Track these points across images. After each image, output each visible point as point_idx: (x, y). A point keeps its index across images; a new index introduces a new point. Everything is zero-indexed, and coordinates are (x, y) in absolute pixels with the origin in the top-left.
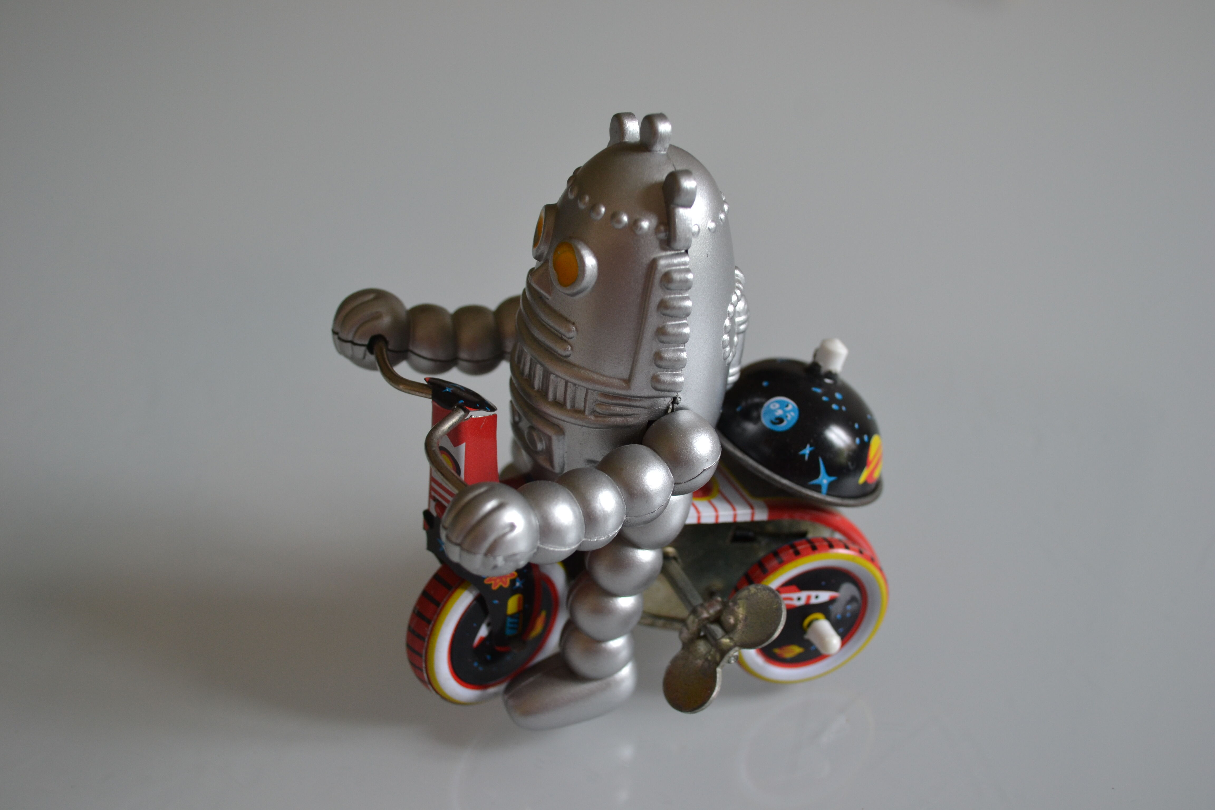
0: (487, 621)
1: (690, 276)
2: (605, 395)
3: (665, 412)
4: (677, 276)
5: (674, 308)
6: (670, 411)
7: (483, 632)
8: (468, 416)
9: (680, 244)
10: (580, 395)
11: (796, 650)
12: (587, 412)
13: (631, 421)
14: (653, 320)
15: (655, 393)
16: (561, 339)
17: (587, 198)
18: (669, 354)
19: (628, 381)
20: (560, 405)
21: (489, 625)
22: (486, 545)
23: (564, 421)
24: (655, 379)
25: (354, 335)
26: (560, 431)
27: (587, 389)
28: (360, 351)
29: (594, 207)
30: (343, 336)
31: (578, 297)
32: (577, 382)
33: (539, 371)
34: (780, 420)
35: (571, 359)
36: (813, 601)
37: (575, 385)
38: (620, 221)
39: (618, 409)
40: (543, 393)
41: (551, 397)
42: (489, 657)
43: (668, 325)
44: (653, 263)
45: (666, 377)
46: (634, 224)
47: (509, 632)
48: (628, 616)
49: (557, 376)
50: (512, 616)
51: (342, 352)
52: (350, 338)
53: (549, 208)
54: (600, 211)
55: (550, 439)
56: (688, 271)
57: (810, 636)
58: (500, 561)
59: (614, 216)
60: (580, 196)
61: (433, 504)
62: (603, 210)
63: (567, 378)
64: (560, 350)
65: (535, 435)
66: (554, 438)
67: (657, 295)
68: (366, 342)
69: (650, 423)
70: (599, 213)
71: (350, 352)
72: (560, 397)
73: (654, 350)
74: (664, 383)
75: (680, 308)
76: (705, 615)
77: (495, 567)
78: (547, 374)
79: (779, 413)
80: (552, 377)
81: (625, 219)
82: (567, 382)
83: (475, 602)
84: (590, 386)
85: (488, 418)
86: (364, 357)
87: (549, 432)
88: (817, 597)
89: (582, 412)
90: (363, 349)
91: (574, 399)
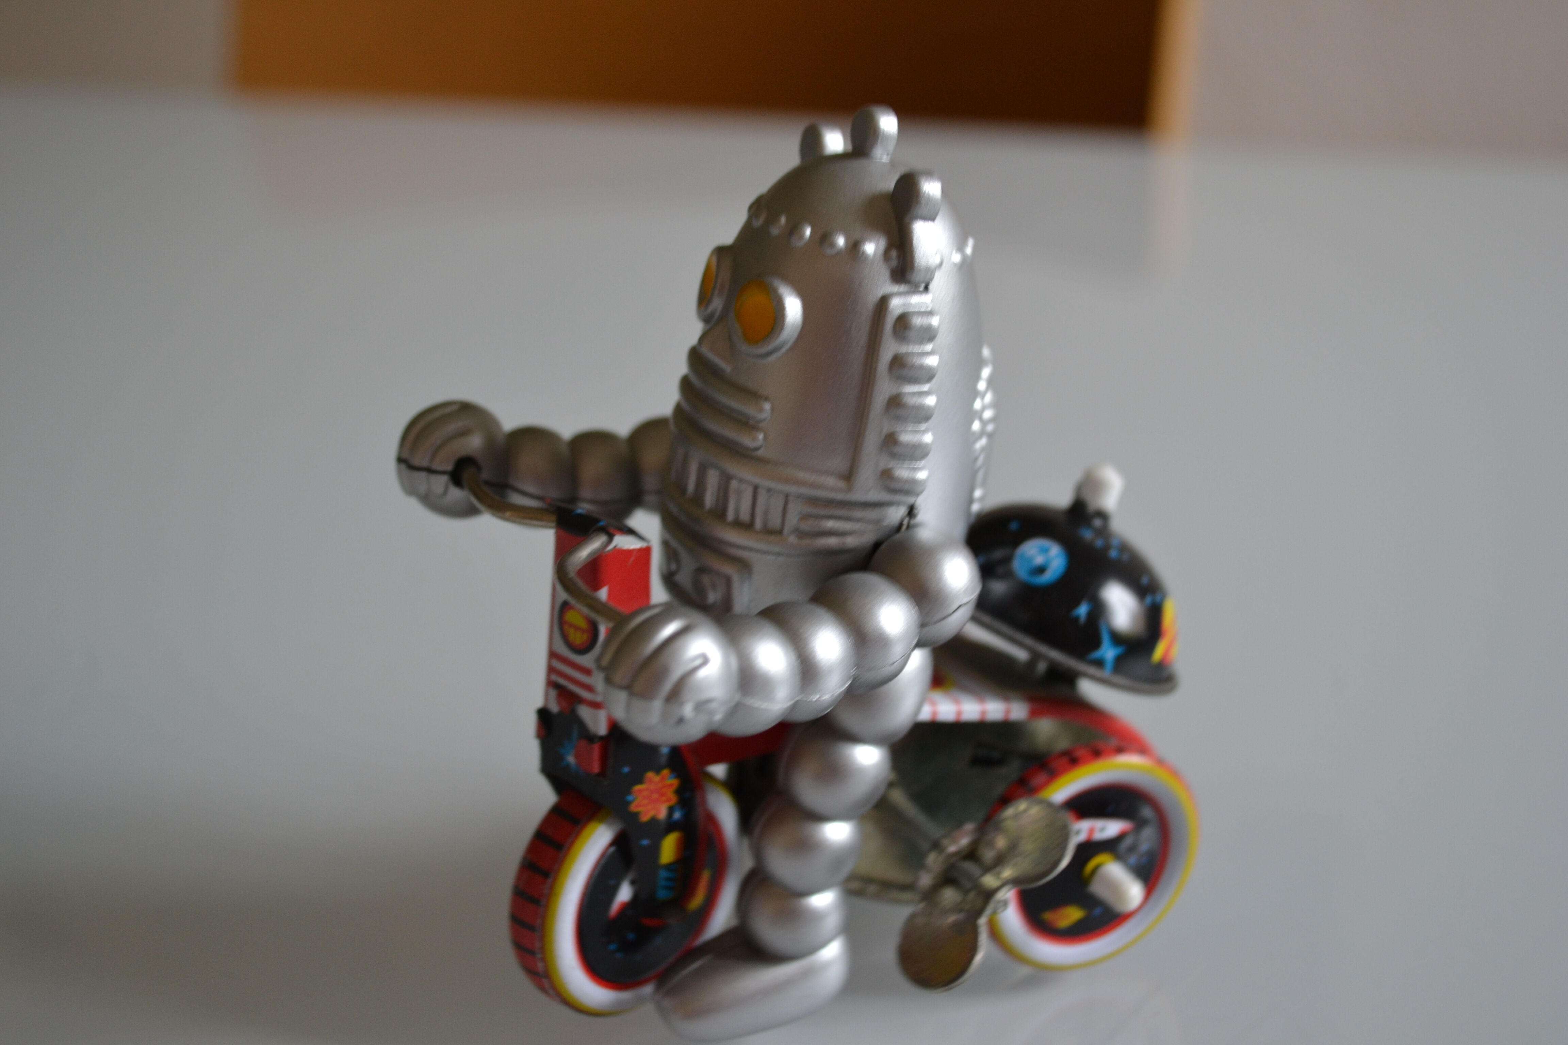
0: (631, 875)
1: (935, 321)
2: (814, 501)
3: (899, 528)
4: (917, 321)
5: (912, 367)
6: (904, 528)
7: (625, 894)
8: (611, 547)
9: (917, 277)
10: (777, 505)
11: (1072, 915)
12: (786, 531)
13: (851, 541)
14: (884, 388)
15: (884, 496)
16: (747, 424)
17: (783, 220)
18: (906, 437)
19: (849, 476)
20: (746, 526)
21: (633, 883)
22: (667, 686)
23: (750, 549)
24: (887, 475)
25: (433, 457)
26: (745, 566)
27: (787, 496)
28: (440, 483)
29: (794, 229)
30: (417, 461)
31: (772, 358)
32: (773, 485)
33: (713, 479)
34: (1041, 570)
35: (760, 453)
36: (1099, 836)
37: (769, 490)
38: (833, 245)
39: (830, 524)
40: (719, 513)
41: (730, 516)
42: (631, 936)
43: (905, 394)
44: (883, 302)
45: (902, 472)
46: (855, 247)
47: (663, 894)
48: (840, 855)
49: (741, 481)
50: (668, 867)
51: (410, 490)
52: (425, 463)
53: (720, 251)
54: (804, 233)
55: (728, 582)
56: (930, 313)
57: (1097, 888)
58: (688, 710)
59: (823, 238)
60: (772, 219)
61: (553, 693)
62: (808, 232)
63: (757, 480)
64: (747, 441)
65: (706, 580)
66: (736, 578)
67: (889, 348)
68: (449, 467)
69: (877, 545)
70: (802, 236)
71: (423, 488)
72: (745, 516)
73: (885, 431)
74: (899, 480)
75: (922, 367)
76: (952, 849)
77: (681, 721)
78: (727, 478)
79: (1039, 560)
80: (734, 484)
81: (841, 241)
82: (756, 488)
83: (612, 849)
84: (793, 489)
85: (640, 550)
86: (445, 492)
87: (727, 569)
88: (1103, 829)
89: (779, 532)
90: (444, 479)
91: (766, 513)
